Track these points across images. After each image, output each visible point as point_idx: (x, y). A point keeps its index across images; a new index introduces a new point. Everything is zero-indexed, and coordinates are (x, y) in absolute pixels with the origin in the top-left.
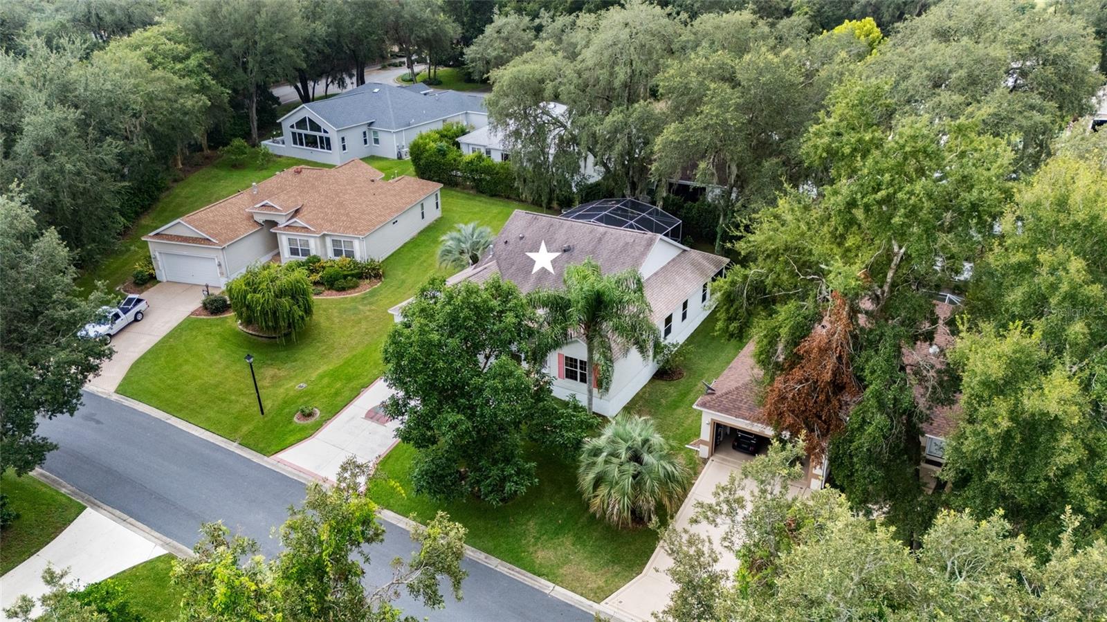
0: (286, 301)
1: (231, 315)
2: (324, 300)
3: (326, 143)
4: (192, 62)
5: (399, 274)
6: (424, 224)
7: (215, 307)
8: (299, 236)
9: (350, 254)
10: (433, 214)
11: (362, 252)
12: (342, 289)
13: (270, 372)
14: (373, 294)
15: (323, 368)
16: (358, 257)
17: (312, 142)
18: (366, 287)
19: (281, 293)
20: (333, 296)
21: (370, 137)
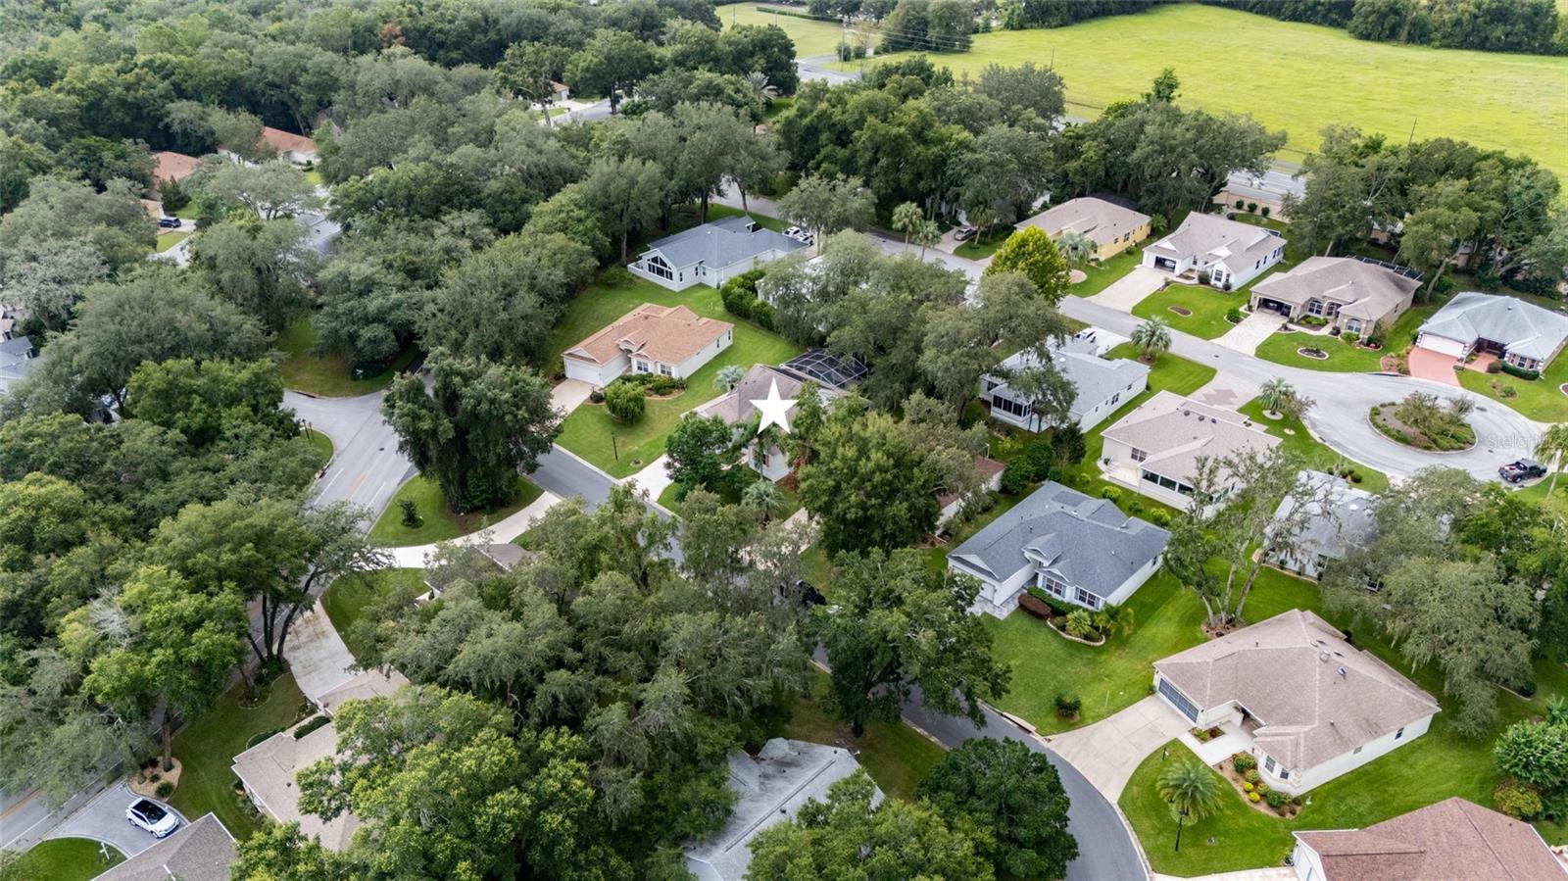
0: (631, 404)
1: (603, 404)
2: (653, 400)
3: (670, 276)
4: (589, 223)
5: (695, 387)
6: (718, 351)
7: (597, 398)
8: (643, 360)
9: (670, 373)
10: (725, 343)
11: (677, 373)
12: (663, 395)
13: (622, 439)
14: (678, 399)
15: (648, 440)
16: (674, 376)
17: (660, 272)
18: (676, 394)
19: (630, 400)
20: (657, 398)
21: (700, 271)
